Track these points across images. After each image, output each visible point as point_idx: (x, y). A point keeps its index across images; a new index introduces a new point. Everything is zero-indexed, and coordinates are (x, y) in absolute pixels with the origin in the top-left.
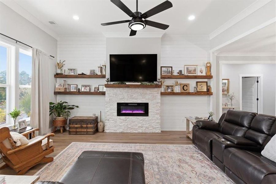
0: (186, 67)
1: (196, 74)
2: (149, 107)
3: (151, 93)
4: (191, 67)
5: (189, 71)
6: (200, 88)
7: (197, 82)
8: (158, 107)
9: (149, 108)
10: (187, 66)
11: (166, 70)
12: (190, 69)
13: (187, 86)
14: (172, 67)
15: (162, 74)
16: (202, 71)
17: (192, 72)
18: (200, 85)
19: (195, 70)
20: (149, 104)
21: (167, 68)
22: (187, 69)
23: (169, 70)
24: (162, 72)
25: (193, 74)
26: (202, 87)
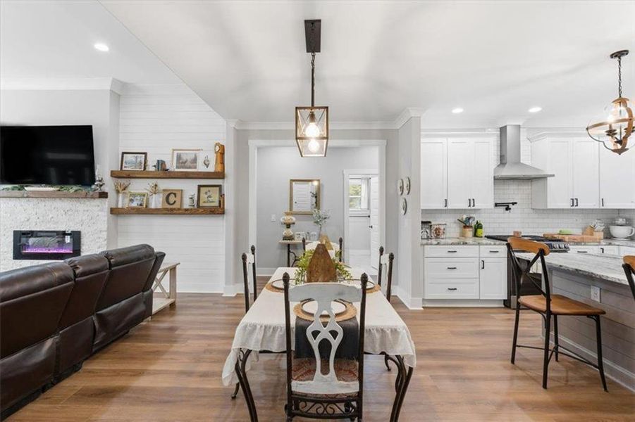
0: (176, 152)
1: (195, 168)
2: (82, 240)
3: (86, 209)
4: (186, 154)
5: (182, 162)
6: (206, 200)
7: (200, 187)
8: (101, 240)
9: (82, 243)
10: (179, 152)
11: (134, 160)
12: (184, 158)
13: (175, 194)
14: (145, 154)
15: (124, 169)
16: (207, 163)
17: (188, 164)
18: (206, 193)
19: (195, 160)
20: (82, 233)
21: (136, 155)
22: (179, 157)
23: (139, 160)
24: (124, 165)
25: (190, 168)
26: (210, 197)
